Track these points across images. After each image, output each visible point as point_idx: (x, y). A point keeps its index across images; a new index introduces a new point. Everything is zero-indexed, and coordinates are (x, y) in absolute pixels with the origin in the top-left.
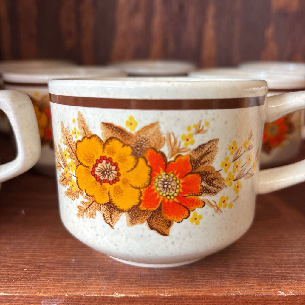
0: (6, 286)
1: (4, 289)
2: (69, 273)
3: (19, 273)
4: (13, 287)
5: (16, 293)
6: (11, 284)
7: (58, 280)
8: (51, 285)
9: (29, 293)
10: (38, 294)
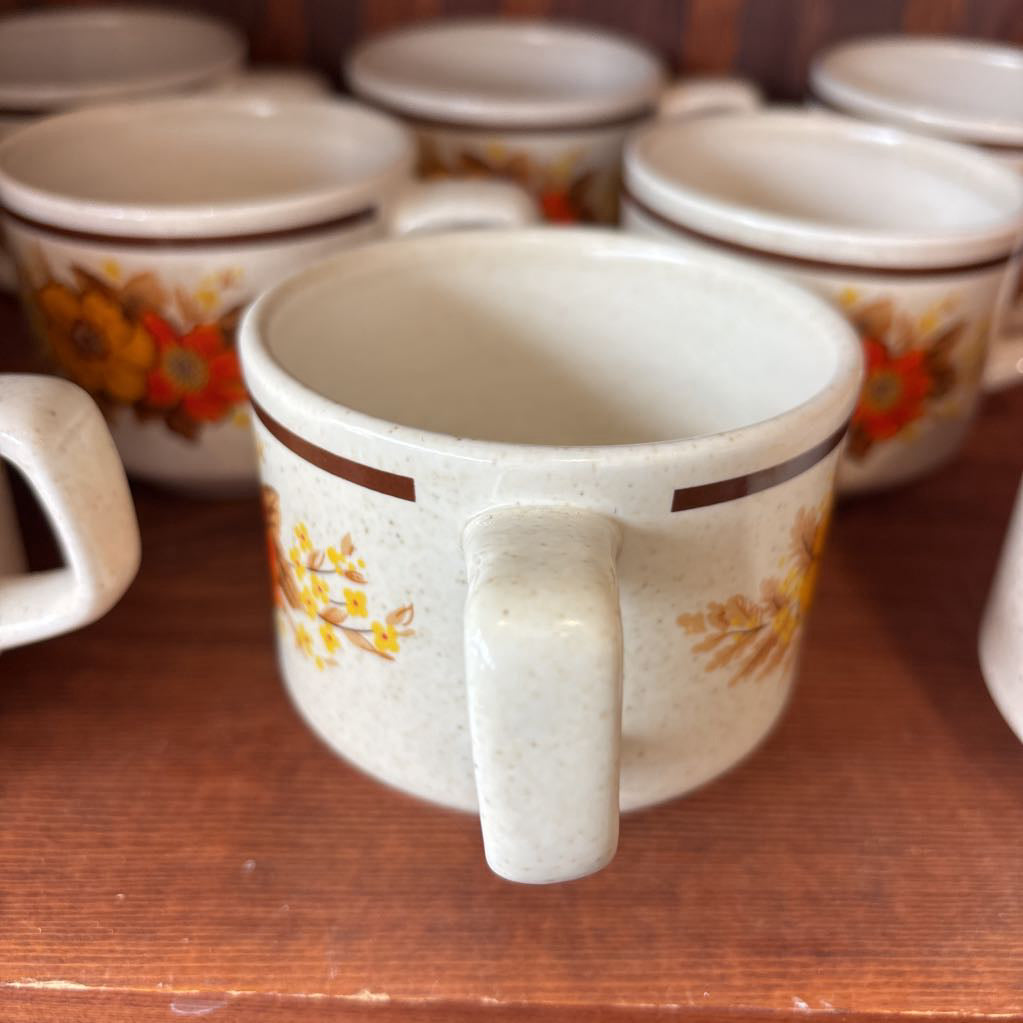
0: (72, 955)
1: (69, 968)
2: (242, 911)
3: (104, 908)
4: (93, 959)
5: (102, 982)
6: (86, 951)
7: (211, 937)
8: (193, 955)
9: (138, 983)
10: (160, 989)
